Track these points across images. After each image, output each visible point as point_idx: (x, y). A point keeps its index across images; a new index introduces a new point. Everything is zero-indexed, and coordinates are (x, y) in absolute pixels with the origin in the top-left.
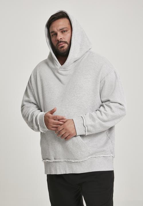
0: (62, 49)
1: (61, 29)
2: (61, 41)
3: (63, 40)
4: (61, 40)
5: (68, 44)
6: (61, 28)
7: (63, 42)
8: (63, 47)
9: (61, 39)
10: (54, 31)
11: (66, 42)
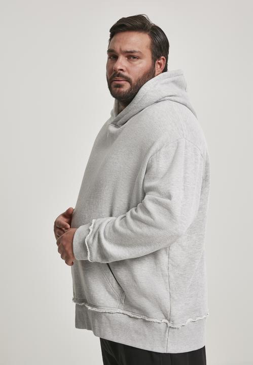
0: (118, 89)
1: (127, 52)
2: (119, 73)
3: (126, 74)
4: (121, 72)
5: (131, 85)
6: (128, 50)
7: (123, 76)
8: (120, 86)
9: (122, 70)
10: (115, 50)
11: (128, 80)
